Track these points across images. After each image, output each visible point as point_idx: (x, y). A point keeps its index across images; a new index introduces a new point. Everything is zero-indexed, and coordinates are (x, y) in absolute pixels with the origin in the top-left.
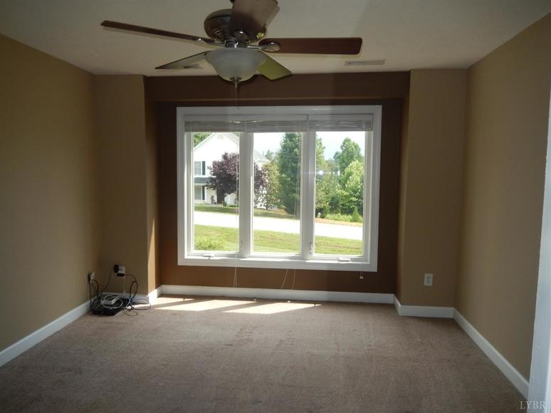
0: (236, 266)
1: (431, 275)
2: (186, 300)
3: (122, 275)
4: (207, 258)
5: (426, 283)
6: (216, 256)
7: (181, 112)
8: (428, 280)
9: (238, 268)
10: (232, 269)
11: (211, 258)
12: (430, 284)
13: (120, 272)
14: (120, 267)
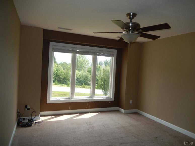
0: (70, 102)
1: (132, 100)
2: (53, 116)
3: (29, 109)
4: (59, 100)
5: (130, 103)
6: (62, 99)
7: (51, 44)
8: (131, 102)
9: (71, 103)
10: (69, 103)
11: (61, 100)
12: (132, 103)
13: (28, 108)
14: (28, 106)
